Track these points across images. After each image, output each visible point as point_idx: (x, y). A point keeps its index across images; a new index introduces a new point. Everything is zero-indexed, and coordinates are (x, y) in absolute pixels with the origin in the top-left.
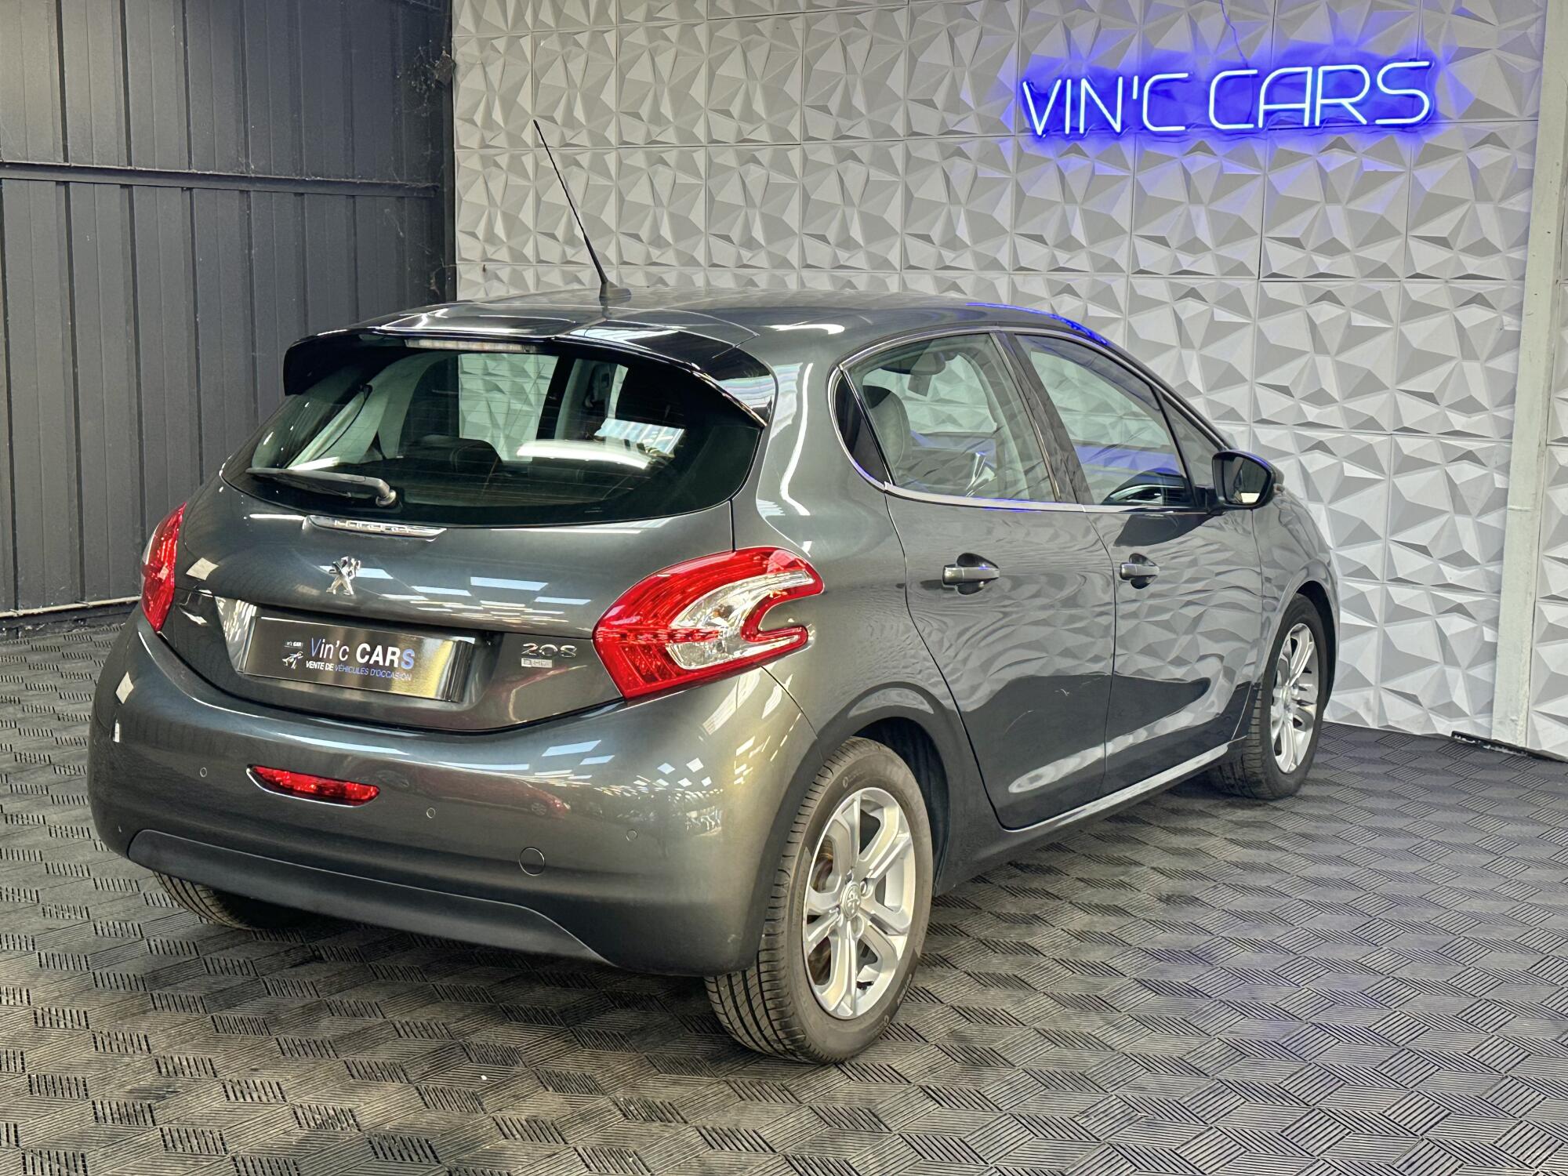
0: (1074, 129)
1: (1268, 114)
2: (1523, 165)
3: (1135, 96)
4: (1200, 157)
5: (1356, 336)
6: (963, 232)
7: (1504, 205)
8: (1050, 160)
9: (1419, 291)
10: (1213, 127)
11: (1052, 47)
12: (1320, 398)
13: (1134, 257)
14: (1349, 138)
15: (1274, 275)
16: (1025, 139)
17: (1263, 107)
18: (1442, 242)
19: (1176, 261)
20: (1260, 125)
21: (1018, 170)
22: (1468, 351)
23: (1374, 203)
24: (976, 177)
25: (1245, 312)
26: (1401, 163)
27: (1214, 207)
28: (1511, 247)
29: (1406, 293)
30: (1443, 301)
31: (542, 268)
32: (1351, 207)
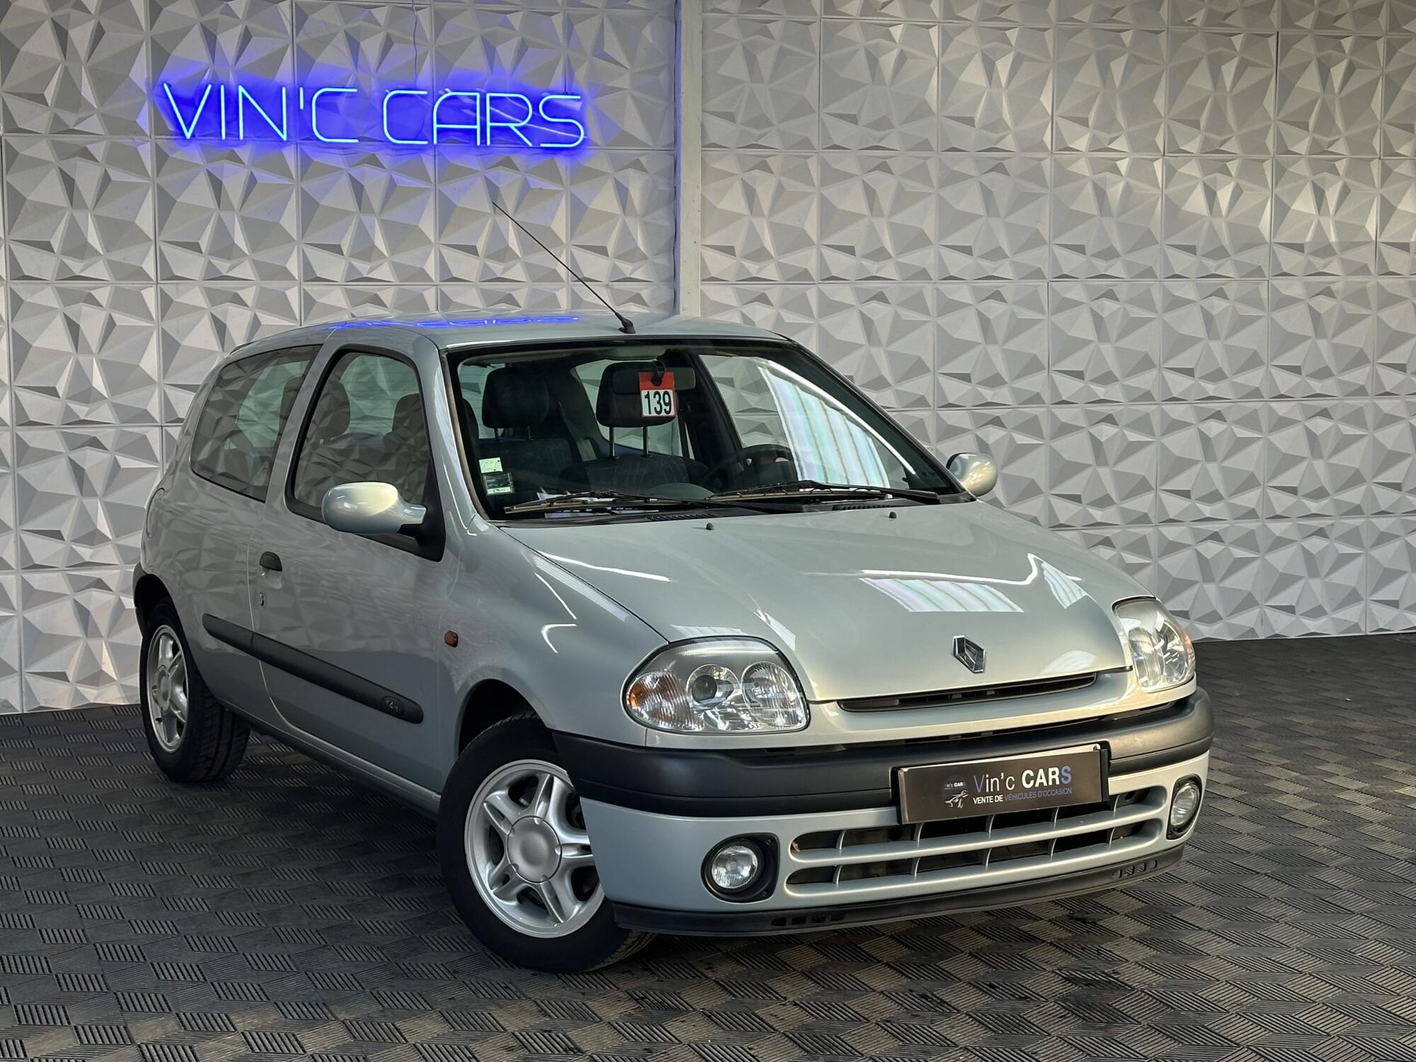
0: (232, 135)
3: (302, 106)
4: (368, 169)
6: (94, 239)
8: (199, 166)
11: (192, 51)
13: (307, 265)
14: (516, 158)
15: (452, 279)
16: (163, 141)
17: (436, 126)
19: (353, 268)
20: (435, 141)
21: (160, 174)
24: (106, 180)
26: (560, 182)
27: (387, 216)
28: (657, 254)
32: (517, 218)
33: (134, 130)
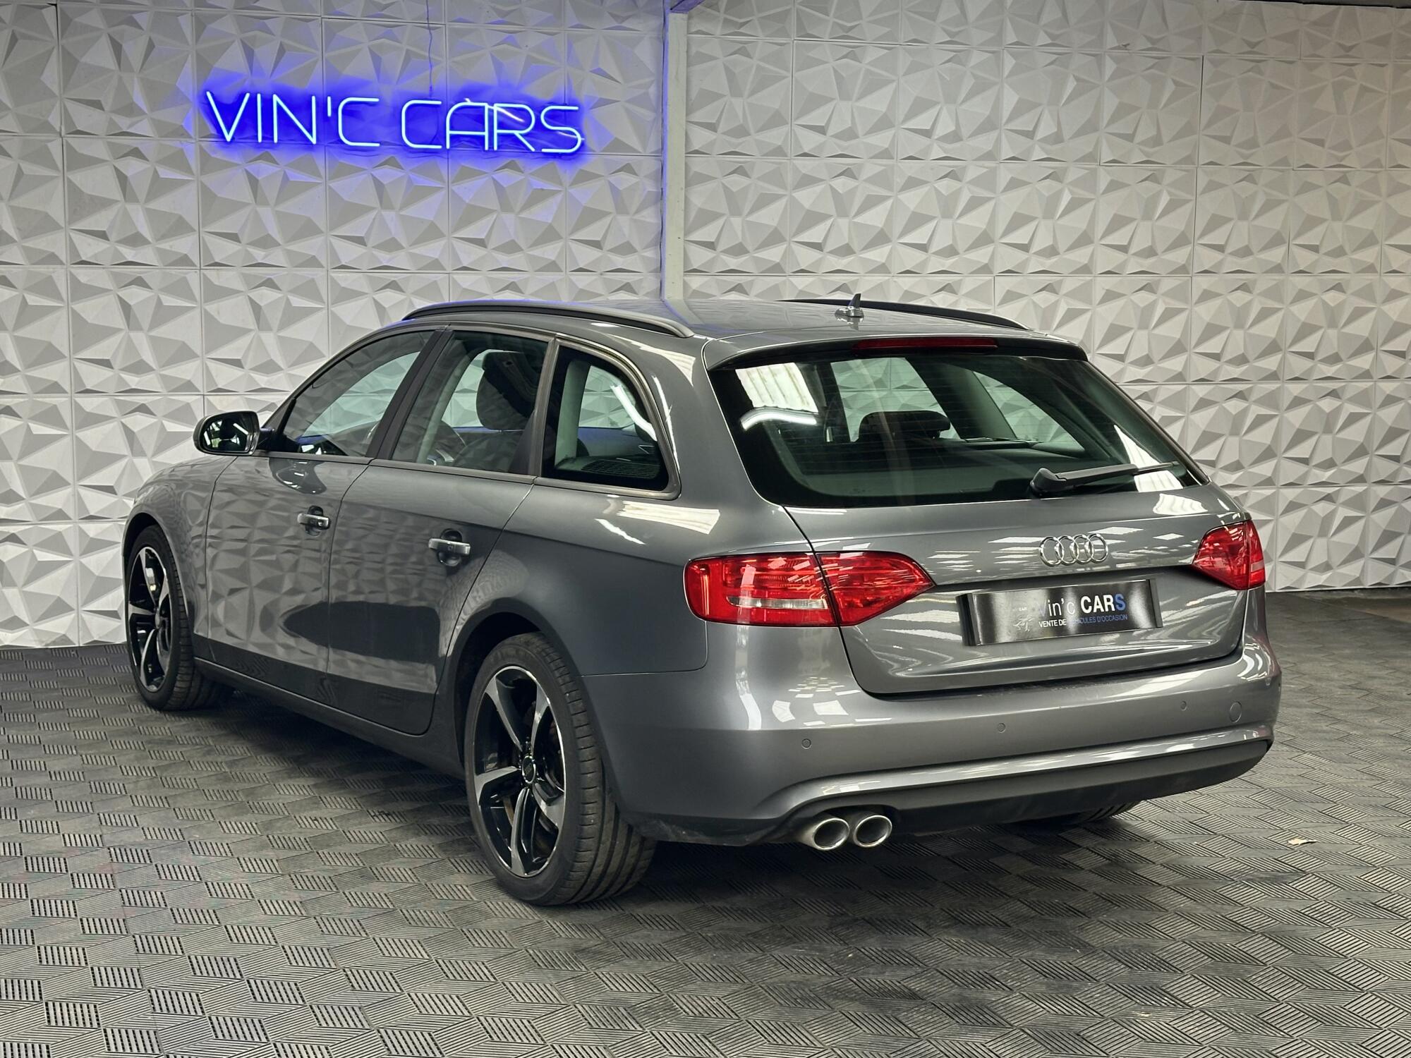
0: (268, 137)
2: (651, 187)
3: (329, 114)
4: (387, 168)
6: (143, 228)
7: (637, 217)
8: (238, 165)
9: (581, 280)
10: (406, 146)
11: (232, 61)
14: (520, 162)
15: (462, 269)
16: (211, 144)
17: (449, 132)
18: (597, 245)
20: (448, 146)
21: (203, 171)
23: (543, 213)
24: (155, 177)
27: (403, 213)
28: (645, 248)
29: (572, 284)
30: (599, 289)
32: (523, 215)
33: (180, 132)
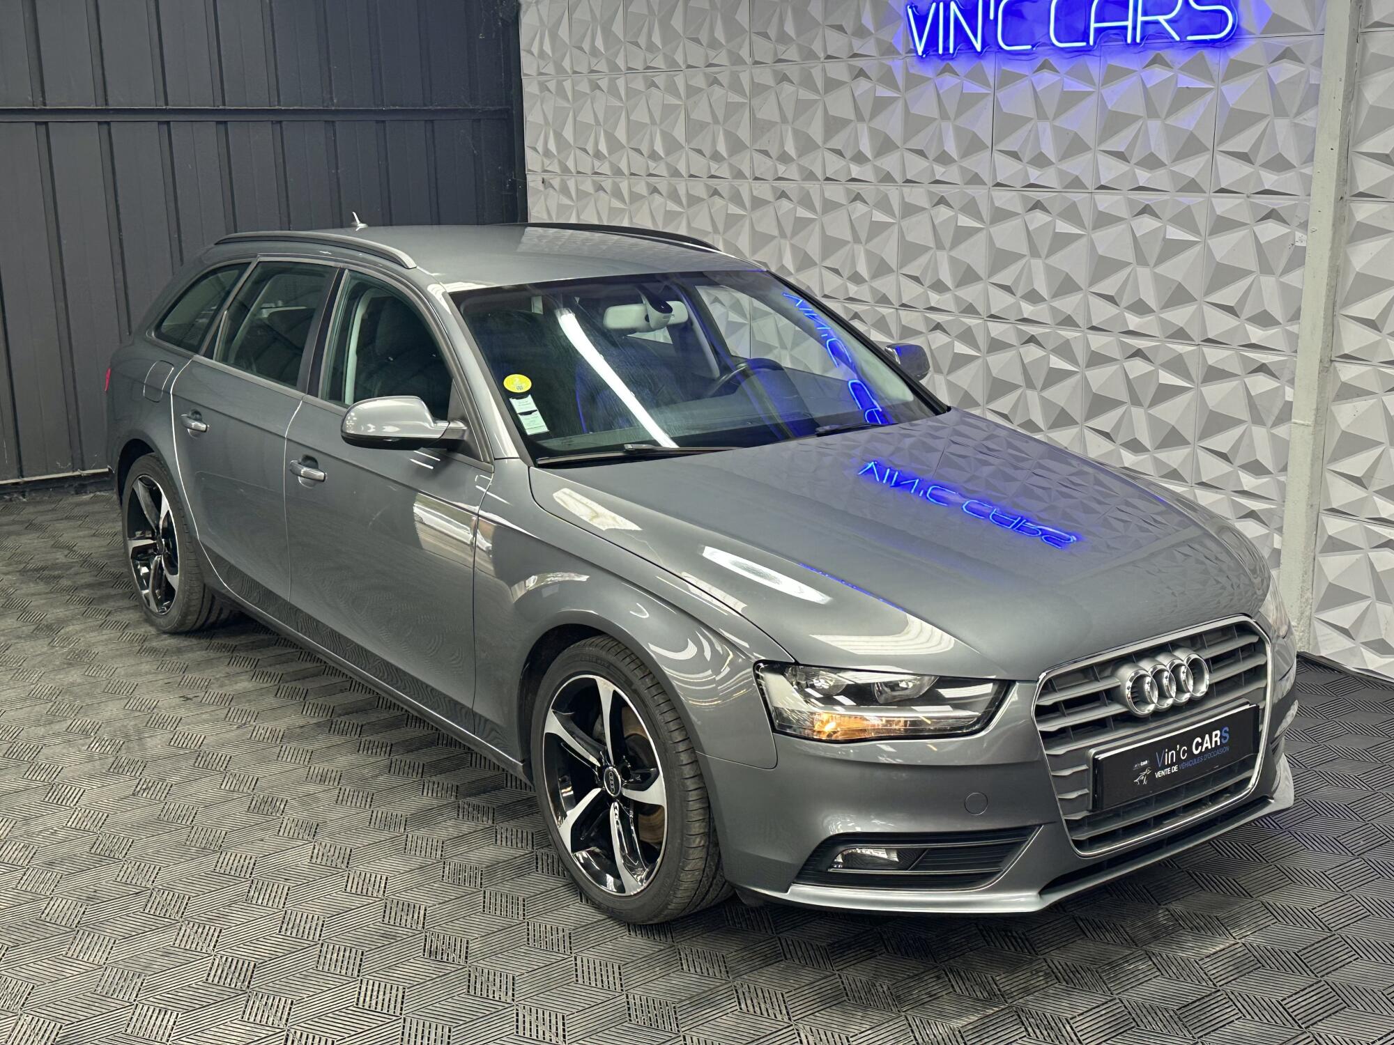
0: (946, 48)
1: (1099, 31)
2: (1313, 80)
3: (992, 17)
4: (1045, 74)
5: (1172, 249)
6: (866, 147)
7: (1298, 121)
8: (930, 79)
9: (1223, 205)
10: (1053, 45)
12: (1140, 308)
13: (993, 171)
15: (1102, 187)
16: (911, 59)
17: (1093, 25)
18: (1244, 157)
19: (1027, 175)
20: (1091, 43)
21: (906, 89)
22: (1266, 268)
23: (1188, 119)
25: (1080, 224)
26: (1212, 80)
28: (1301, 162)
29: (1212, 207)
30: (1244, 216)
31: (580, 178)
32: (1168, 122)
33: (889, 50)
